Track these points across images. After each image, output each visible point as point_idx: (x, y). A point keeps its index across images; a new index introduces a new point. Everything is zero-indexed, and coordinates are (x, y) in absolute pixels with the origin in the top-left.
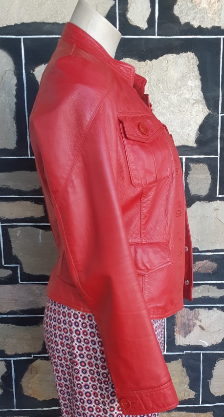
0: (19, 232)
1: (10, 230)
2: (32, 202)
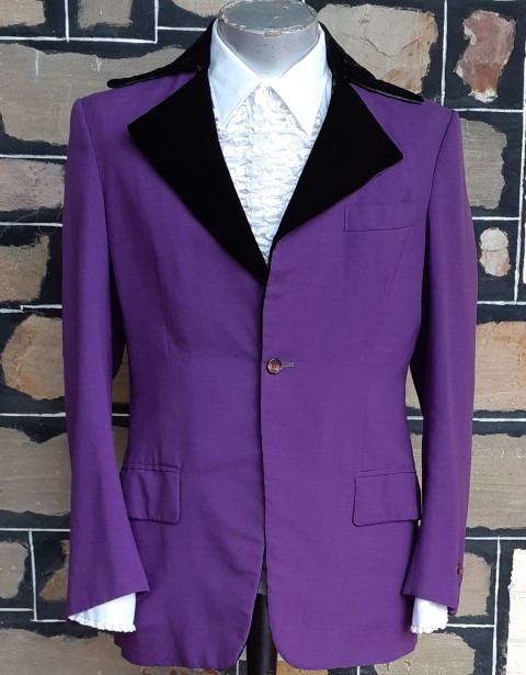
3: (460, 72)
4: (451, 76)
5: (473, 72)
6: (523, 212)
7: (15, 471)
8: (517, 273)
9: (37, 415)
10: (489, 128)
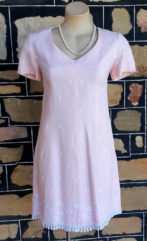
0: (9, 100)
1: (4, 100)
2: (15, 85)
3: (129, 99)
4: (127, 100)
5: (132, 98)
6: (146, 131)
7: (15, 205)
8: (145, 146)
9: (21, 190)
10: (137, 112)
